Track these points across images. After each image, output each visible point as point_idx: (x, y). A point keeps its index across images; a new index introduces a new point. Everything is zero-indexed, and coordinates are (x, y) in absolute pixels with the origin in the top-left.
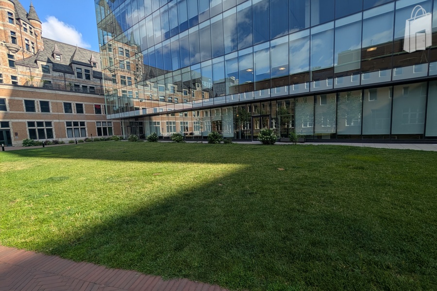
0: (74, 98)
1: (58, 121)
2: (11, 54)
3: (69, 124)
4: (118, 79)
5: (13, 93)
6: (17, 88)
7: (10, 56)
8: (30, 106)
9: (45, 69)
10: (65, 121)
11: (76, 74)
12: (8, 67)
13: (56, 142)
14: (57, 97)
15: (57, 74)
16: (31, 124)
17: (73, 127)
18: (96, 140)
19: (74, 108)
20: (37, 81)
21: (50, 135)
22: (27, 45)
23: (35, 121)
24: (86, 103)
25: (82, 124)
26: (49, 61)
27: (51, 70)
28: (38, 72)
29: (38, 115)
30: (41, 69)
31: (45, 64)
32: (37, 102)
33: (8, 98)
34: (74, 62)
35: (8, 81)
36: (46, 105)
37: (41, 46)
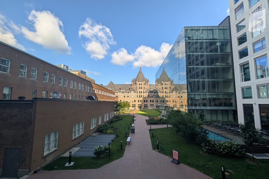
0: (152, 99)
3: (151, 105)
4: (164, 92)
6: (144, 98)
8: (145, 101)
10: (150, 104)
13: (148, 109)
14: (149, 99)
15: (150, 93)
16: (144, 105)
19: (152, 101)
21: (147, 107)
22: (146, 88)
24: (154, 100)
25: (153, 105)
26: (149, 91)
28: (147, 93)
29: (146, 103)
32: (146, 100)
33: (142, 100)
34: (154, 90)
35: (143, 96)
36: (147, 101)
37: (149, 87)
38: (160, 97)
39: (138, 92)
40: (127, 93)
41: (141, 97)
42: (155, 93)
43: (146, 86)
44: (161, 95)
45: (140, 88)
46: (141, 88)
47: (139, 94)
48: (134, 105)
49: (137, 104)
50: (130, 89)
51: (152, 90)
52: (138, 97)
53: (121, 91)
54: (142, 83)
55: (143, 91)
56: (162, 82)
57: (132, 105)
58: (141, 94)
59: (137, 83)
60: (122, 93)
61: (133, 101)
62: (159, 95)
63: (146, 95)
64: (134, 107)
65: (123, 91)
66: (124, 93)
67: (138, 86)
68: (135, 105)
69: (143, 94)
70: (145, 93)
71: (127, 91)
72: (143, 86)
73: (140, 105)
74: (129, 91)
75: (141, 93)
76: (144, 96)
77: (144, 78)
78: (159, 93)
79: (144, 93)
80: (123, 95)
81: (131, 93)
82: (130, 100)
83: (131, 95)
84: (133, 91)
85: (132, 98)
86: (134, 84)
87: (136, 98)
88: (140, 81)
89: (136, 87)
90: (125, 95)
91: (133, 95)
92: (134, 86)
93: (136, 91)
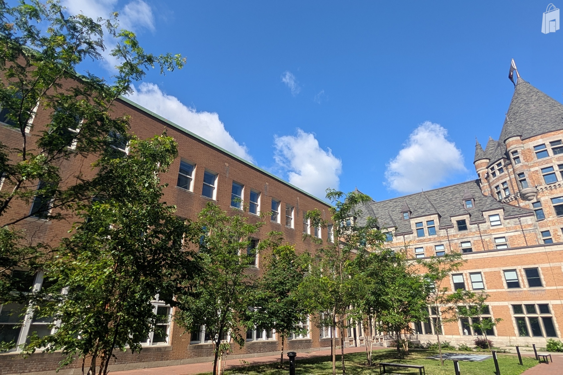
39: (549, 208)
40: (452, 231)
47: (554, 224)
53: (413, 222)
60: (420, 232)
61: (511, 276)
65: (424, 220)
66: (432, 230)
71: (454, 220)
80: (431, 248)
81: (488, 223)
82: (487, 270)
83: (486, 239)
84: (494, 206)
85: (500, 257)
86: (496, 168)
87: (542, 249)
88: (533, 130)
89: (513, 176)
90: (445, 243)
91: (506, 235)
92: (498, 180)
93: (523, 204)
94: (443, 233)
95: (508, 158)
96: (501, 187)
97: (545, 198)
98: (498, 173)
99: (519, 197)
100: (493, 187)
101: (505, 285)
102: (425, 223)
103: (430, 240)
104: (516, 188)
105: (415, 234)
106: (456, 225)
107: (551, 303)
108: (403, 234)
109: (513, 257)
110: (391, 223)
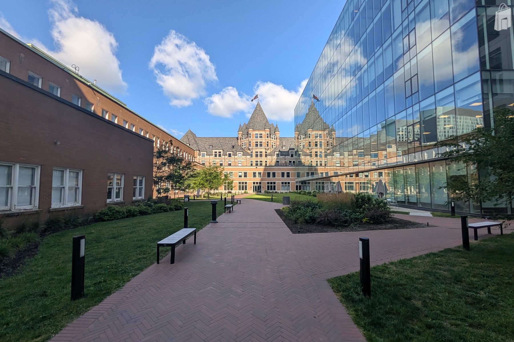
0: (286, 169)
1: (278, 182)
2: (266, 151)
3: (282, 183)
4: (313, 154)
5: (265, 170)
6: (267, 167)
7: (266, 152)
8: (269, 174)
9: (278, 155)
10: (281, 182)
11: (290, 155)
12: (265, 158)
13: (277, 192)
14: (279, 169)
15: (282, 157)
16: (268, 183)
17: (287, 185)
18: (295, 193)
19: (286, 175)
20: (273, 163)
22: (273, 145)
23: (270, 181)
24: (291, 172)
25: (289, 183)
26: (280, 151)
27: (280, 155)
28: (275, 157)
29: (271, 179)
30: (276, 155)
31: (278, 153)
32: (271, 172)
33: (262, 172)
34: (290, 149)
35: (264, 164)
36: (274, 174)
37: (278, 143)
38: (304, 166)
39: (254, 154)
40: (226, 157)
41: (261, 165)
42: (292, 156)
43: (272, 141)
44: (305, 160)
45: (257, 145)
46: (261, 145)
47: (254, 159)
48: (243, 183)
49: (250, 181)
50: (233, 147)
51: (285, 149)
52: (254, 164)
53: (214, 151)
54: (263, 133)
55: (263, 151)
56: (310, 131)
57: (240, 183)
58: (259, 159)
59: (250, 132)
60: (216, 156)
61: (240, 174)
62: (303, 161)
63: (272, 160)
64: (243, 189)
65: (218, 151)
66: (220, 155)
67: (253, 141)
68: (246, 183)
69: (264, 159)
70: (268, 157)
71: (228, 153)
72: (264, 140)
73: (257, 183)
74: (231, 153)
75: (261, 156)
76: (266, 164)
77: (267, 121)
78: (302, 157)
79: (266, 156)
80: (218, 161)
81: (237, 156)
82: (234, 172)
83: (236, 161)
84: (241, 151)
85: (239, 168)
86: (244, 137)
87: (249, 167)
88: (257, 128)
89: (248, 142)
90: (223, 160)
91: (242, 161)
92: (244, 141)
93: (248, 151)
94: (223, 157)
95: (248, 135)
96: (244, 144)
97: (254, 151)
98: (244, 139)
99: (248, 149)
100: (242, 143)
101: (238, 176)
102: (218, 152)
103: (219, 159)
104: (248, 146)
105: (214, 156)
106: (228, 155)
107: (248, 182)
108: (209, 155)
109: (242, 168)
110: (205, 150)
